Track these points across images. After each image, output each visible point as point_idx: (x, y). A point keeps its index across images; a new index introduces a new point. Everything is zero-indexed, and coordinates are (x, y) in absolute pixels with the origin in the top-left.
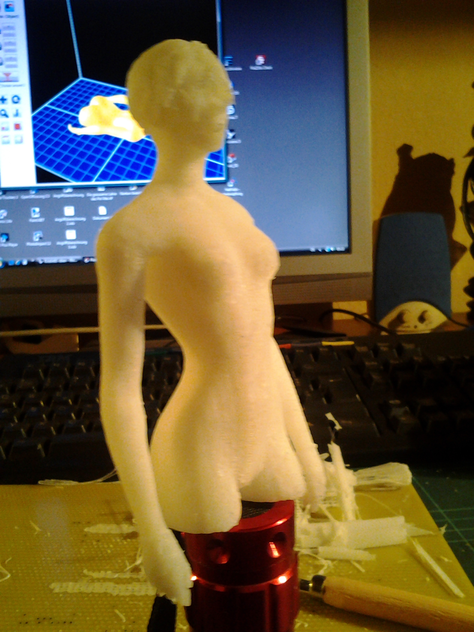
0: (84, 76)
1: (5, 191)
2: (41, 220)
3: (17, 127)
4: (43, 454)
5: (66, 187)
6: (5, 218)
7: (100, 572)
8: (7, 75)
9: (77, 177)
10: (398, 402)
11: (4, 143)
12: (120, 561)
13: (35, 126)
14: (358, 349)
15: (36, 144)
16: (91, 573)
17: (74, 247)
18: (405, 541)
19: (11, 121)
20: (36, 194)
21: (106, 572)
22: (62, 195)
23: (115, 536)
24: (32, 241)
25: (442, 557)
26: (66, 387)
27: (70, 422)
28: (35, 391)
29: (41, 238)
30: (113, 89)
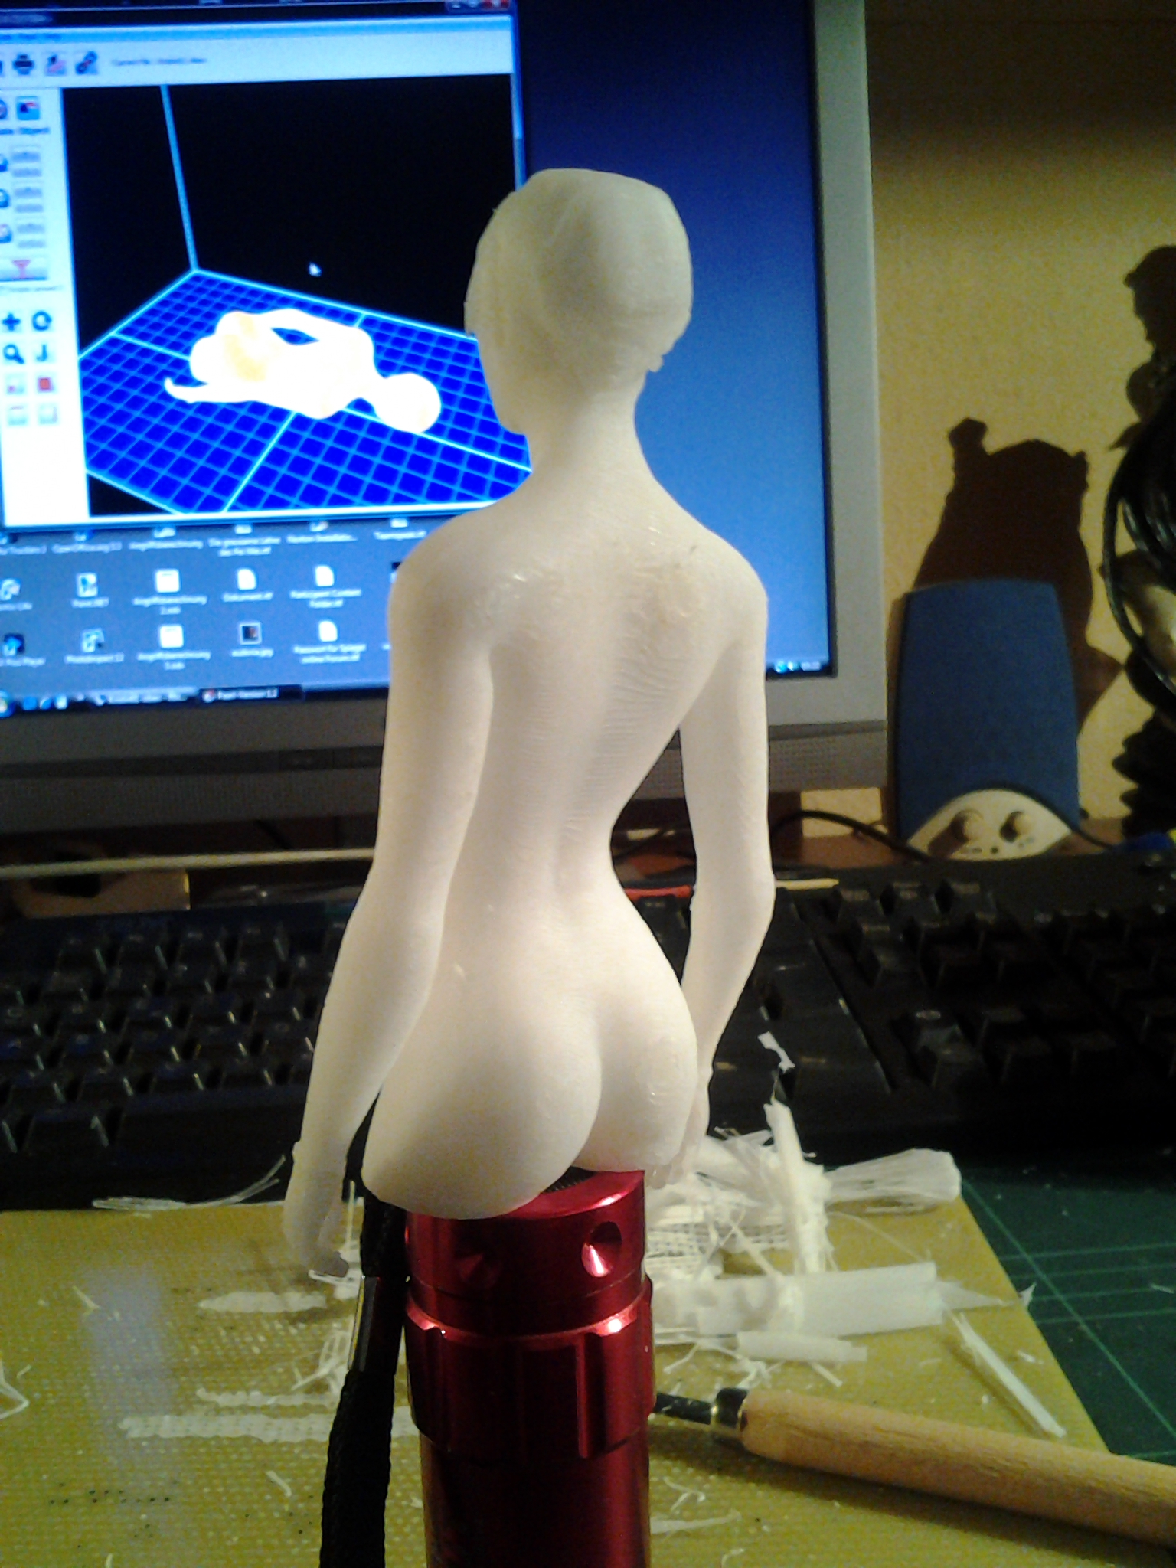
0: (202, 265)
1: (17, 535)
2: (100, 603)
3: (45, 384)
4: (105, 1140)
5: (160, 526)
6: (15, 599)
7: (234, 1393)
8: (21, 264)
9: (186, 500)
10: (935, 1014)
11: (13, 422)
12: (280, 1370)
13: (85, 383)
14: (848, 895)
15: (88, 424)
16: (214, 1397)
17: (179, 666)
18: (939, 1321)
19: (32, 370)
20: (88, 541)
21: (248, 1394)
22: (151, 545)
23: (269, 1318)
24: (78, 652)
25: (1021, 1354)
26: (158, 988)
27: (168, 1067)
28: (85, 998)
29: (99, 645)
30: (270, 296)
